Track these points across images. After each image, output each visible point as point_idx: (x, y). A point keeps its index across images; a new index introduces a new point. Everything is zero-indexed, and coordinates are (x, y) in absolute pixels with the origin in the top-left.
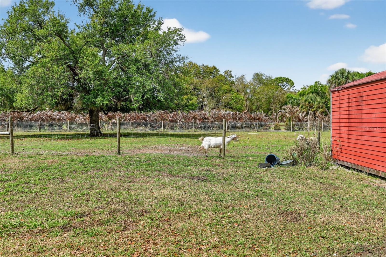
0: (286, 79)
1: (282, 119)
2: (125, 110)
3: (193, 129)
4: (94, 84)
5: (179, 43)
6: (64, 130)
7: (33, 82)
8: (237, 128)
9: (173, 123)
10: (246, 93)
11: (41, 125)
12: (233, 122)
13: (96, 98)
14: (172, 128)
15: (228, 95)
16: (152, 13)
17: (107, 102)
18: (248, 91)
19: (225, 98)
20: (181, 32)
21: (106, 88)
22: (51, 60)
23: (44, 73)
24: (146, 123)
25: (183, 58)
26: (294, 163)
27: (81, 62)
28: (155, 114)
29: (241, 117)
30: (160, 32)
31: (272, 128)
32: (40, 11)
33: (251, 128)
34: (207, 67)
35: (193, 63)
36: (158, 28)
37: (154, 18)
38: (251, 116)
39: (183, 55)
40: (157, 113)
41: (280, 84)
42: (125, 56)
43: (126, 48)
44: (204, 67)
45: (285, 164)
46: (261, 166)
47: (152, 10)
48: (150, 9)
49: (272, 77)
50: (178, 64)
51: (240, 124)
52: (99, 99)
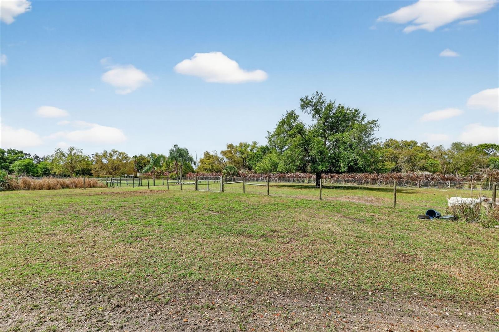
0: (492, 146)
1: (479, 179)
2: (338, 173)
3: (389, 185)
4: (318, 158)
5: (375, 129)
6: (305, 183)
7: (286, 159)
8: (430, 185)
9: (374, 181)
10: (444, 159)
11: (293, 180)
12: (426, 181)
13: (319, 166)
14: (373, 184)
15: (424, 161)
16: (358, 112)
17: (325, 168)
18: (446, 157)
19: (421, 163)
20: (377, 122)
21: (324, 160)
22: (295, 146)
23: (291, 153)
24: (355, 180)
25: (378, 139)
26: (455, 218)
27: (311, 147)
28: (359, 175)
29: (434, 178)
30: (363, 123)
31: (467, 186)
32: (291, 121)
33: (443, 186)
34: (406, 141)
35: (394, 139)
36: (362, 120)
37: (359, 115)
38: (444, 177)
39: (377, 137)
40: (362, 174)
41: (484, 150)
42: (337, 140)
43: (338, 136)
44: (402, 142)
45: (446, 218)
46: (420, 217)
47: (359, 110)
48: (357, 110)
49: (472, 145)
50: (373, 143)
51: (432, 183)
52: (321, 166)
